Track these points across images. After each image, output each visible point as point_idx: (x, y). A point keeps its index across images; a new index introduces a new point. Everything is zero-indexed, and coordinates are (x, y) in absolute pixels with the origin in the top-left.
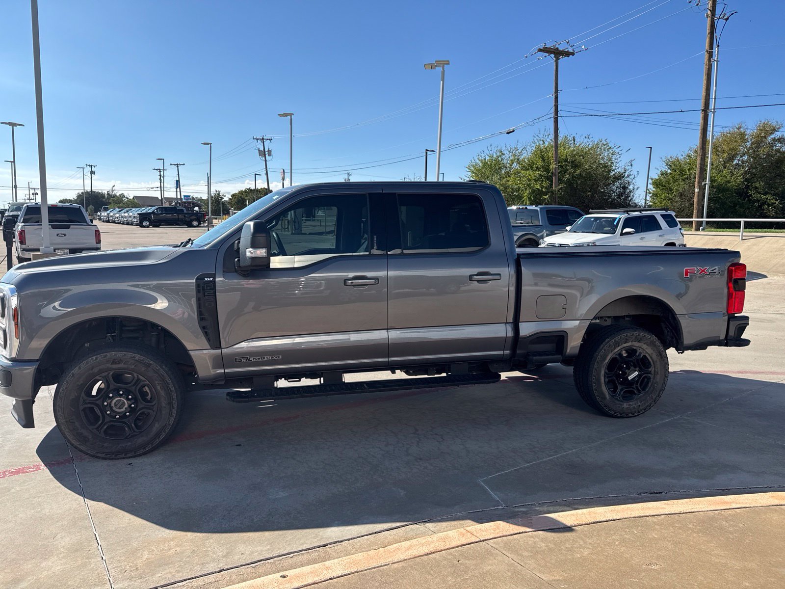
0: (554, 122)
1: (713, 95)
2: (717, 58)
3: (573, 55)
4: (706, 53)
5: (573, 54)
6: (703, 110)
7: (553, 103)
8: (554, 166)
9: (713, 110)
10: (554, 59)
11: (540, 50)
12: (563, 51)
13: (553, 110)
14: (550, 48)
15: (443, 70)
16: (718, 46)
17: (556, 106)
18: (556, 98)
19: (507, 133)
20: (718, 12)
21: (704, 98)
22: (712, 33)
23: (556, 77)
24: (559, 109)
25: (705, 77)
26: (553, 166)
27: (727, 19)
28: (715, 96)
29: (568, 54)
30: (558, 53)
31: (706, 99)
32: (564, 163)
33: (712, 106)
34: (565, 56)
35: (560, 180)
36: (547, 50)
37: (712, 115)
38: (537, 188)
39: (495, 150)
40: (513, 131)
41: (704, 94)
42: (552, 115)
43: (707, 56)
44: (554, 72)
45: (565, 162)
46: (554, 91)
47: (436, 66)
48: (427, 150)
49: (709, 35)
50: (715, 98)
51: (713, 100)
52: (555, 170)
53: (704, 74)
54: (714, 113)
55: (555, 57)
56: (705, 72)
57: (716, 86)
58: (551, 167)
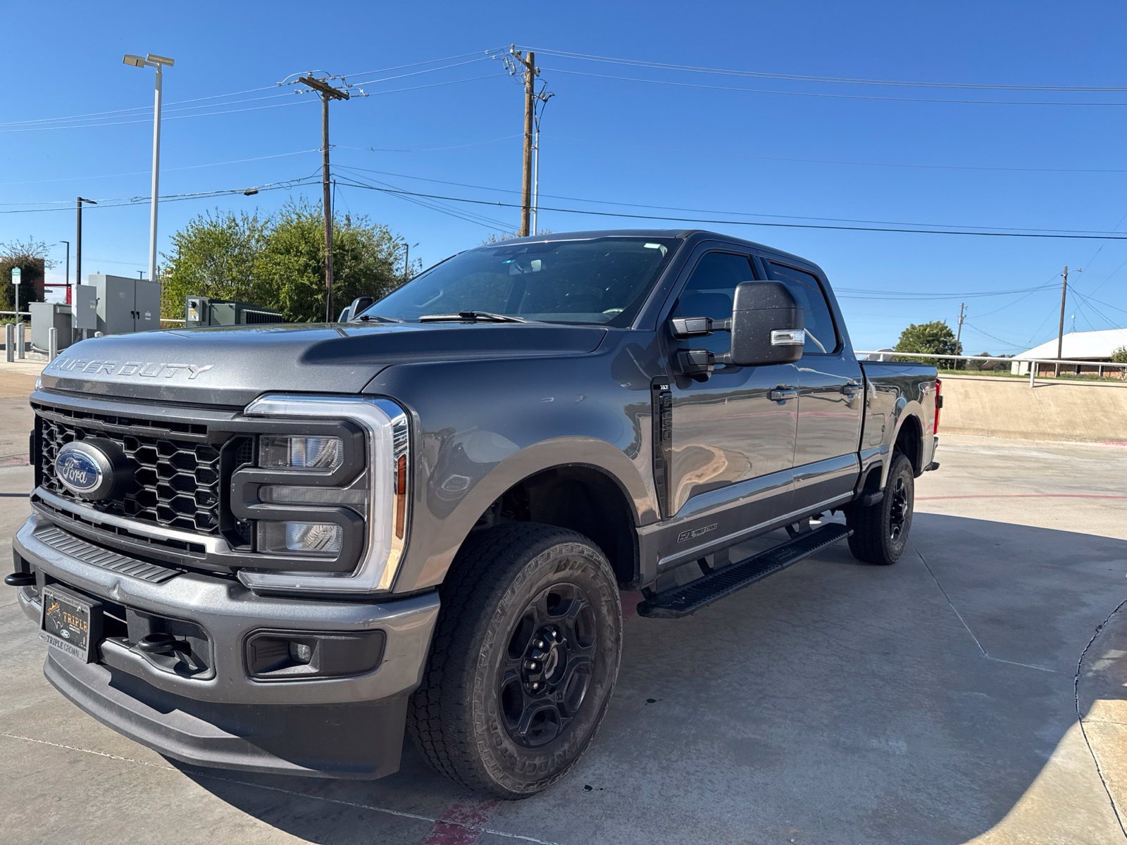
0: (325, 189)
1: (534, 191)
2: (538, 146)
3: (347, 99)
4: (525, 137)
5: (347, 97)
6: (524, 207)
7: (323, 162)
8: (326, 254)
9: (535, 209)
10: (323, 98)
11: (302, 80)
12: (334, 89)
13: (322, 171)
14: (317, 81)
15: (160, 72)
16: (539, 131)
17: (327, 167)
18: (327, 155)
19: (246, 194)
20: (537, 90)
21: (525, 192)
22: (530, 113)
23: (325, 125)
24: (331, 172)
25: (524, 167)
26: (324, 253)
27: (545, 101)
28: (537, 192)
29: (340, 96)
30: (330, 93)
31: (527, 194)
32: (338, 251)
33: (534, 204)
34: (336, 98)
35: (336, 276)
36: (314, 82)
37: (535, 215)
38: (302, 283)
39: (223, 216)
40: (256, 192)
41: (524, 186)
42: (322, 179)
43: (526, 141)
44: (323, 118)
45: (339, 248)
46: (323, 145)
47: (146, 63)
48: (81, 199)
49: (528, 116)
50: (537, 195)
51: (535, 197)
52: (328, 260)
53: (524, 162)
54: (536, 212)
55: (323, 95)
56: (524, 159)
57: (537, 180)
58: (321, 254)
